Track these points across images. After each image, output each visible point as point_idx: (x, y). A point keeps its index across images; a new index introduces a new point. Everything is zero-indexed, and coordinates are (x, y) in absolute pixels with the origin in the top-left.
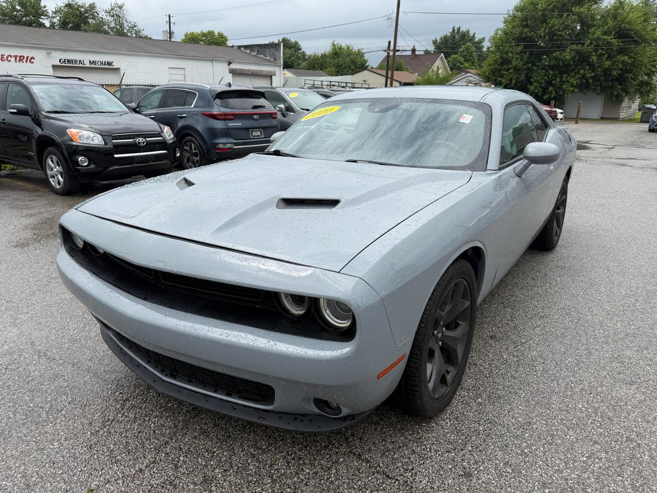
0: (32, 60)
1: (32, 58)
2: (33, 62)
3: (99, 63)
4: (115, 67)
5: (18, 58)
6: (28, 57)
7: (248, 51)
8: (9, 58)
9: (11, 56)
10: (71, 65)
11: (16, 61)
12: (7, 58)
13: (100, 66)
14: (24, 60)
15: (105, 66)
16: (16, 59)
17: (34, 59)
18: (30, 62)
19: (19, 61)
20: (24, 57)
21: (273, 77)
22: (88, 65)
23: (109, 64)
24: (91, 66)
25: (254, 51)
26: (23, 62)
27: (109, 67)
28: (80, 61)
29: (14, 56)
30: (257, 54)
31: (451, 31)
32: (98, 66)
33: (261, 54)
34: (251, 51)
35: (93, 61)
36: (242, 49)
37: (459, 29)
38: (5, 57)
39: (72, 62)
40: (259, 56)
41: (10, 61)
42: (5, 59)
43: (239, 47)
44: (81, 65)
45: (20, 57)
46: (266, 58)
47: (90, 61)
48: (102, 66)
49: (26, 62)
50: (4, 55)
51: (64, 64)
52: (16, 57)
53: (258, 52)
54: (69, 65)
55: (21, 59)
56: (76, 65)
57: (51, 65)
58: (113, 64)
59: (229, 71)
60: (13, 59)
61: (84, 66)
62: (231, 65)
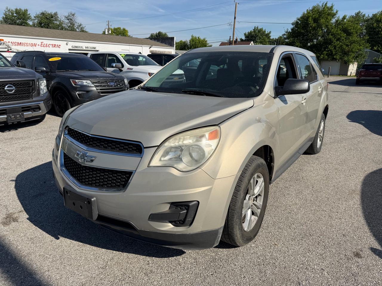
0: (60, 47)
1: (60, 45)
2: (60, 48)
3: (90, 48)
4: (97, 50)
5: (53, 46)
6: (58, 45)
8: (49, 46)
9: (50, 45)
10: (77, 49)
12: (49, 45)
13: (90, 49)
14: (56, 46)
15: (92, 49)
16: (52, 46)
19: (54, 46)
20: (56, 45)
22: (85, 49)
24: (86, 49)
27: (94, 49)
28: (81, 47)
31: (254, 28)
32: (89, 49)
38: (48, 45)
39: (78, 47)
42: (48, 46)
44: (81, 49)
45: (54, 45)
46: (166, 45)
48: (91, 49)
49: (57, 47)
51: (74, 49)
52: (52, 45)
53: (162, 41)
54: (76, 49)
56: (79, 49)
57: (68, 49)
58: (96, 48)
59: (150, 51)
60: (51, 46)
61: (83, 49)
62: (151, 48)
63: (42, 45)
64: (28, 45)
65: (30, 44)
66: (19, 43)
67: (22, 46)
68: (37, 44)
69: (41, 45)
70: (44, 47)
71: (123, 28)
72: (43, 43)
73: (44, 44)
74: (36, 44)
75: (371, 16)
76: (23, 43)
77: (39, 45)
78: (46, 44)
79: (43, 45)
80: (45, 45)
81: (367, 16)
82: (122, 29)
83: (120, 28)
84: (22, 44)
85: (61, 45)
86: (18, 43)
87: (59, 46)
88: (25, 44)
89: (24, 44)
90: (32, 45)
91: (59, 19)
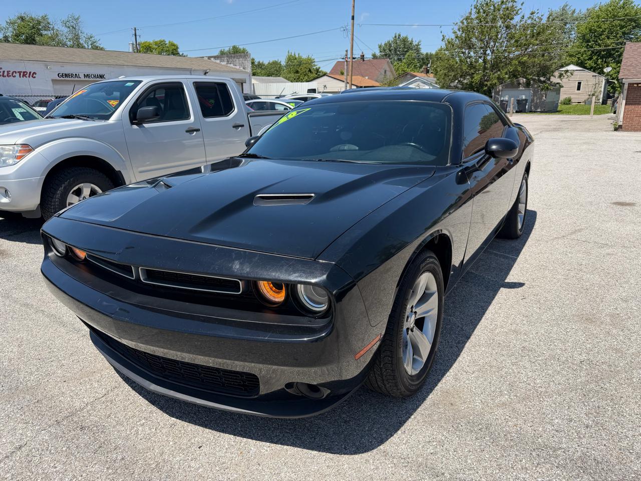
0: (34, 75)
2: (35, 77)
3: (93, 76)
5: (22, 74)
6: (30, 73)
7: (218, 61)
8: (14, 74)
9: (16, 72)
10: (68, 79)
11: (20, 77)
13: (93, 79)
14: (28, 75)
15: (98, 79)
16: (20, 75)
17: (36, 74)
18: (32, 77)
19: (23, 76)
20: (27, 73)
21: (244, 84)
22: (83, 78)
23: (101, 76)
24: (85, 79)
26: (26, 77)
27: (101, 79)
28: (76, 74)
29: (18, 72)
31: (393, 37)
33: (230, 64)
35: (87, 75)
36: (212, 59)
37: (399, 35)
38: (11, 73)
39: (69, 76)
41: (15, 76)
43: (209, 58)
44: (76, 79)
45: (24, 72)
46: (236, 67)
47: (84, 75)
48: (95, 79)
49: (29, 77)
50: (10, 71)
51: (62, 78)
52: (20, 73)
53: (228, 61)
54: (66, 79)
55: (24, 74)
56: (72, 79)
57: (50, 80)
58: (104, 76)
60: (18, 75)
61: (79, 79)
62: (207, 74)
70: (3, 76)
71: (170, 42)
72: (2, 71)
73: (4, 72)
78: (8, 72)
80: (6, 74)
82: (167, 42)
83: (164, 41)
85: (38, 73)
87: (33, 74)
91: (52, 27)
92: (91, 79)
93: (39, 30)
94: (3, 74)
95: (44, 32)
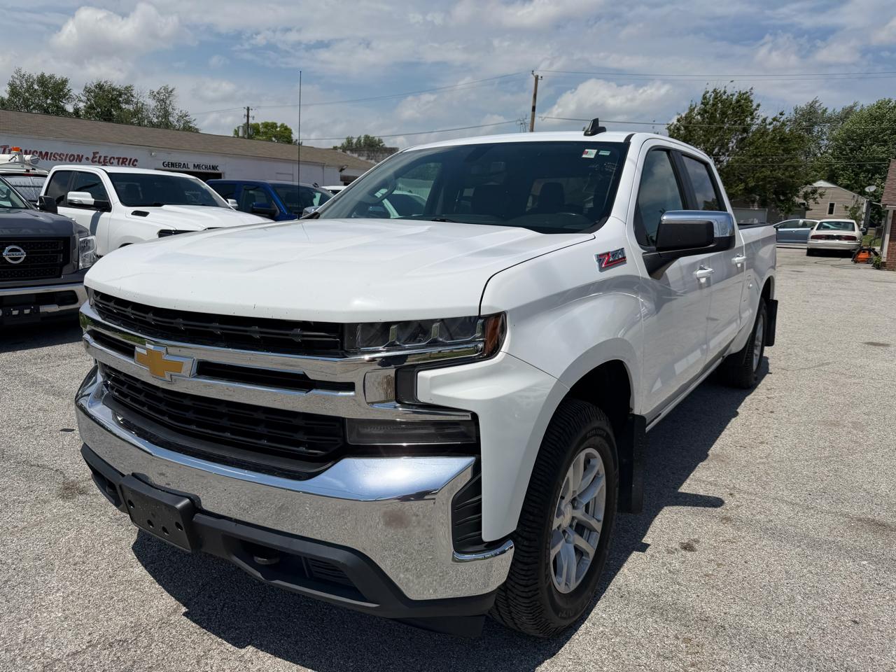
0: (135, 163)
2: (135, 165)
3: (204, 167)
4: (220, 172)
5: (121, 160)
6: (131, 159)
8: (112, 160)
9: (114, 158)
10: (175, 168)
11: (119, 164)
13: (204, 171)
14: (127, 163)
15: (210, 170)
16: (119, 161)
17: (137, 161)
18: (133, 164)
19: (123, 163)
20: (127, 159)
22: (192, 168)
23: (214, 168)
24: (196, 170)
25: (363, 156)
26: (125, 165)
27: (214, 171)
28: (184, 164)
29: (117, 158)
30: (367, 159)
33: (372, 159)
34: (359, 156)
35: (197, 165)
36: (349, 152)
38: (108, 159)
39: (176, 165)
40: (369, 161)
41: (113, 163)
44: (185, 169)
45: (123, 159)
47: (194, 165)
48: (207, 170)
49: (129, 164)
50: (107, 157)
51: (167, 168)
52: (119, 159)
53: (369, 156)
54: (173, 168)
56: (180, 169)
58: (217, 167)
59: (341, 178)
60: (116, 161)
61: (188, 169)
62: (343, 171)
63: (95, 160)
64: (64, 158)
65: (67, 155)
66: (44, 153)
67: (50, 159)
68: (84, 157)
69: (93, 158)
70: (99, 162)
72: (98, 156)
73: (100, 157)
74: (82, 156)
75: (839, 110)
76: (51, 153)
77: (87, 159)
78: (105, 157)
79: (97, 159)
80: (102, 160)
81: (829, 111)
82: (279, 125)
83: (273, 123)
84: (51, 157)
85: (139, 160)
86: (41, 153)
87: (134, 161)
88: (58, 157)
89: (54, 157)
90: (71, 158)
91: (135, 100)
92: (202, 171)
93: (119, 102)
94: (99, 160)
95: (124, 106)
